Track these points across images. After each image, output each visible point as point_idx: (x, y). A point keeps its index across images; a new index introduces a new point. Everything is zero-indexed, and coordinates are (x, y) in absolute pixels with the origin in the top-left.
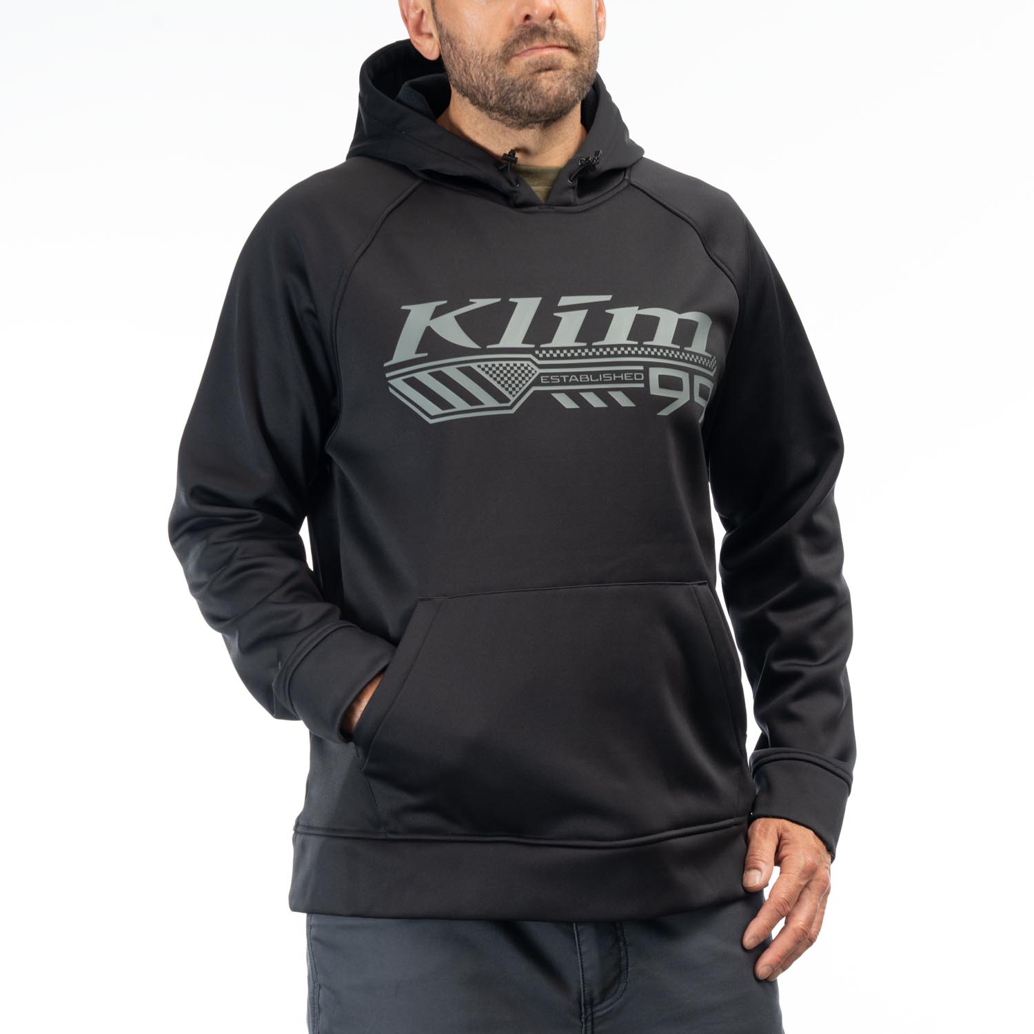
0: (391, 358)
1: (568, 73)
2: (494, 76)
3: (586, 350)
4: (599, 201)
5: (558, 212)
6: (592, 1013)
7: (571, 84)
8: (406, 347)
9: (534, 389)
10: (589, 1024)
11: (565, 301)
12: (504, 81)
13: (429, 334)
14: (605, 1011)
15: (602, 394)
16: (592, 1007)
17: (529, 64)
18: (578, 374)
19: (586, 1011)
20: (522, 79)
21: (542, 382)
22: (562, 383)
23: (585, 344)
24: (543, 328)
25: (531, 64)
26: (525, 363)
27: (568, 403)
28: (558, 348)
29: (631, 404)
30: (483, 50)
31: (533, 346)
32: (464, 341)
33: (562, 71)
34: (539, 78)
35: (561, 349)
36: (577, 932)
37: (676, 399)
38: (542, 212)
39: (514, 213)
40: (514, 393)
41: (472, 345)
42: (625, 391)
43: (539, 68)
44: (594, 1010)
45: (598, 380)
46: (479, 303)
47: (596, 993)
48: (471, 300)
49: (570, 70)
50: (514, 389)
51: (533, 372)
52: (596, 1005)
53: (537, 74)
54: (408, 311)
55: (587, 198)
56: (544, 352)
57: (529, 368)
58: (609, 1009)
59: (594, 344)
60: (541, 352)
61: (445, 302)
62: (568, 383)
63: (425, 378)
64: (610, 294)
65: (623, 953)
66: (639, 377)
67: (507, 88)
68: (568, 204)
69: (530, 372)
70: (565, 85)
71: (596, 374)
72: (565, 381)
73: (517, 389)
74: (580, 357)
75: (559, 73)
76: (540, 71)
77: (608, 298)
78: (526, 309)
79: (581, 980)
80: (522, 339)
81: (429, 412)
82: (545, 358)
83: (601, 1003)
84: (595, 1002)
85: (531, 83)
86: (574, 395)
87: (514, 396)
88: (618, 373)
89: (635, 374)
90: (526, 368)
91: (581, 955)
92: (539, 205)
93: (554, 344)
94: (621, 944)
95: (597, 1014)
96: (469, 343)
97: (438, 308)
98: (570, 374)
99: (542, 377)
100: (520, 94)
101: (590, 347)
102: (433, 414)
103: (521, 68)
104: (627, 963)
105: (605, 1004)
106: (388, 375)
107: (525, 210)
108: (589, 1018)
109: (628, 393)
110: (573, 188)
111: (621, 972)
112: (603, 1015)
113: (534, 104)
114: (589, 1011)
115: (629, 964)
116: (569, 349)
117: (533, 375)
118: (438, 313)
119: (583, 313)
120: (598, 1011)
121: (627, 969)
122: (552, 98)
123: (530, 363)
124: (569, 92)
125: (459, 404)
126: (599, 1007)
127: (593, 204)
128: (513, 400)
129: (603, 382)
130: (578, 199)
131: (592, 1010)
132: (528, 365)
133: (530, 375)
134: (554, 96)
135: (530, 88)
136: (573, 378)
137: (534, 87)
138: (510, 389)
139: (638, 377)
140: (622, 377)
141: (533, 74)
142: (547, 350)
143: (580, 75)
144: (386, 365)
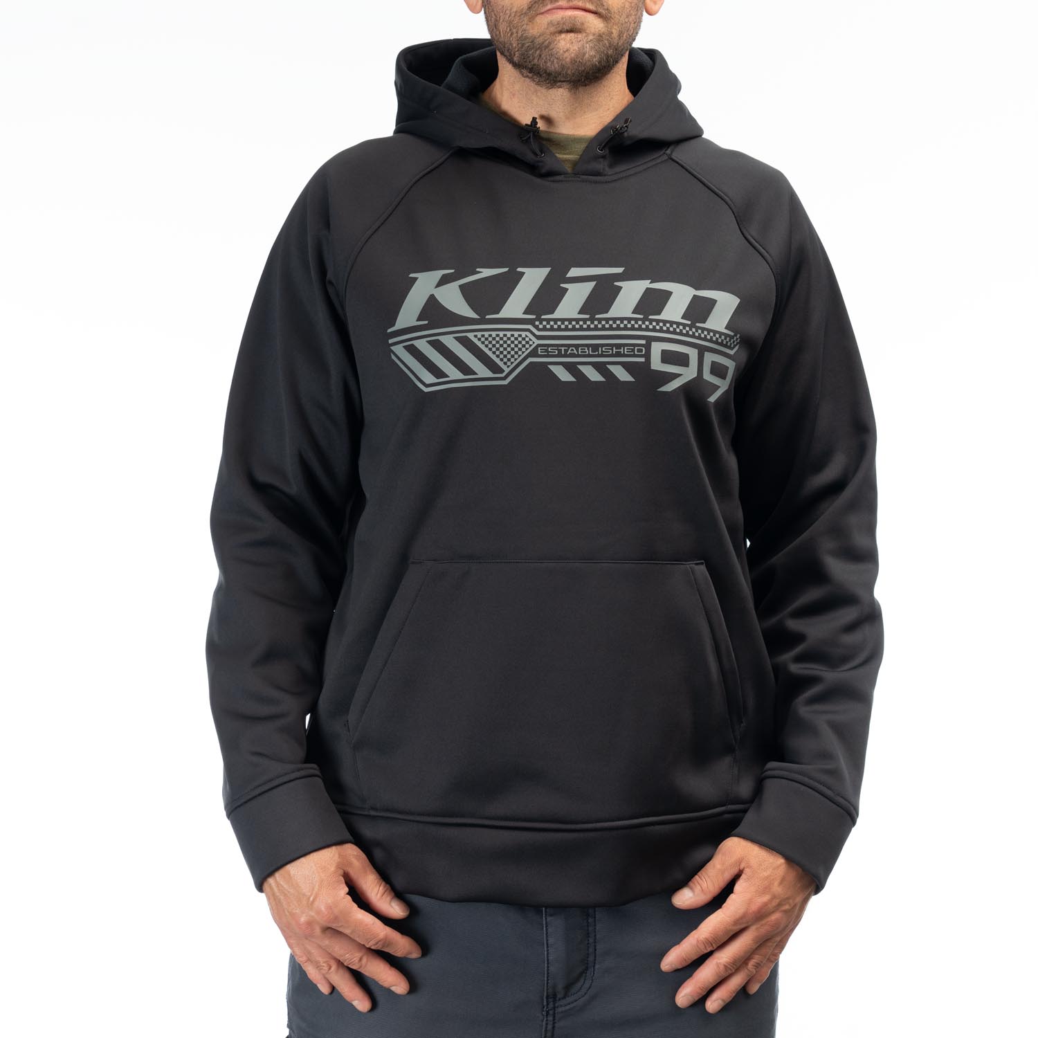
0: (394, 325)
1: (591, 37)
2: (517, 32)
3: (588, 323)
4: (631, 172)
5: (583, 181)
6: (554, 1008)
7: (592, 48)
8: (408, 314)
9: (530, 360)
10: (550, 1018)
11: (574, 272)
12: (526, 38)
13: (432, 303)
14: (567, 1007)
15: (601, 368)
16: (554, 1001)
17: (551, 24)
18: (577, 346)
19: (548, 1004)
20: (541, 38)
21: (539, 353)
22: (560, 355)
23: (588, 316)
24: (547, 298)
25: (552, 24)
26: (524, 334)
27: (564, 376)
28: (559, 320)
29: (630, 379)
30: (512, 4)
31: (534, 317)
32: (465, 310)
33: (584, 34)
34: (558, 38)
35: (563, 320)
36: (546, 923)
37: (680, 375)
38: (566, 181)
39: (538, 181)
40: (509, 363)
41: (472, 314)
42: (624, 365)
43: (560, 29)
44: (556, 1005)
45: (597, 353)
46: (486, 273)
47: (560, 987)
48: (478, 270)
49: (594, 35)
50: (509, 360)
51: (531, 343)
52: (559, 1000)
53: (557, 35)
54: (416, 279)
55: (619, 168)
56: (544, 323)
57: (527, 339)
58: (572, 1006)
59: (597, 316)
60: (541, 323)
61: (453, 271)
62: (566, 356)
63: (422, 345)
64: (623, 267)
65: (591, 950)
66: (641, 351)
67: (527, 45)
68: (598, 174)
69: (527, 342)
70: (584, 49)
71: (595, 347)
72: (563, 353)
73: (512, 360)
74: (581, 329)
75: (580, 36)
76: (561, 32)
77: (620, 270)
78: (532, 279)
79: (546, 973)
80: (524, 310)
81: (424, 380)
82: (545, 329)
83: (564, 997)
84: (559, 996)
85: (549, 42)
86: (571, 368)
87: (508, 367)
88: (618, 346)
89: (636, 348)
90: (524, 339)
91: (548, 947)
92: (565, 174)
93: (556, 315)
94: (591, 940)
95: (560, 1010)
96: (469, 313)
97: (444, 276)
98: (569, 346)
99: (539, 348)
100: (538, 52)
101: (592, 320)
102: (428, 382)
103: (543, 28)
104: (595, 960)
105: (569, 1000)
106: (391, 341)
107: (552, 179)
108: (551, 1012)
109: (627, 367)
110: (604, 157)
111: (587, 969)
112: (565, 1011)
113: (549, 64)
114: (551, 1005)
115: (597, 962)
116: (570, 320)
117: (530, 346)
118: (444, 281)
119: (590, 286)
120: (561, 1006)
121: (594, 966)
122: (568, 60)
123: (528, 333)
124: (587, 56)
125: (453, 373)
126: (563, 1002)
127: (624, 174)
128: (507, 370)
129: (602, 356)
130: (607, 169)
131: (554, 1004)
132: (527, 336)
133: (527, 346)
134: (571, 59)
135: (547, 47)
136: (572, 350)
137: (551, 47)
138: (505, 360)
139: (639, 351)
140: (622, 350)
141: (553, 34)
142: (548, 321)
143: (606, 42)
144: (389, 331)
